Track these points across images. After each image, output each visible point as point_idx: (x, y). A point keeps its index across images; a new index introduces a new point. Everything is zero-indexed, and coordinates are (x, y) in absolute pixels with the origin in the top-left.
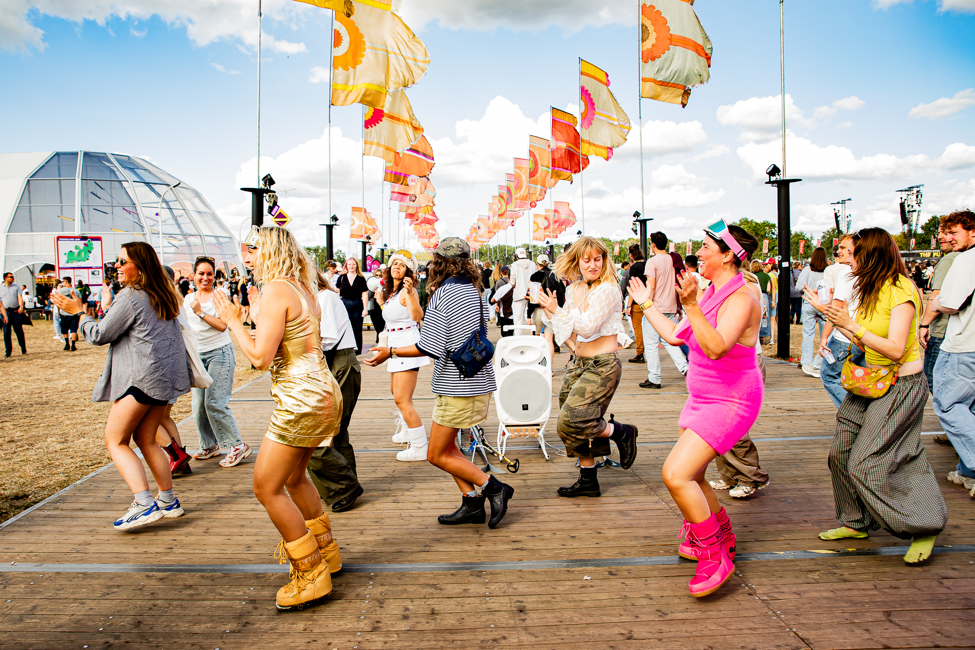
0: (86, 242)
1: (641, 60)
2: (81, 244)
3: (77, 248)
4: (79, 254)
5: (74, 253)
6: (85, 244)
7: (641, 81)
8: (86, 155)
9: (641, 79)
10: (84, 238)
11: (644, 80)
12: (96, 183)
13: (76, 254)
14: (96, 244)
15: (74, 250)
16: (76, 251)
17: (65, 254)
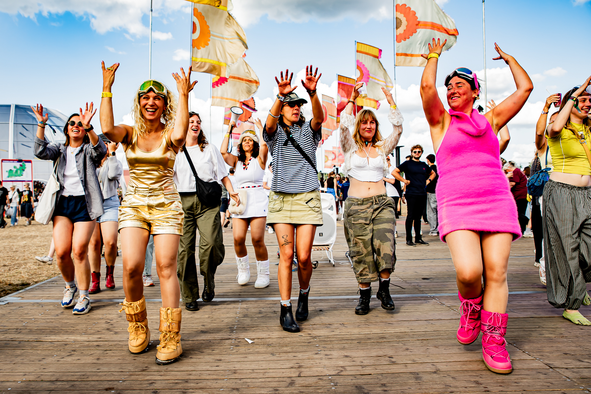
0: (21, 163)
1: (395, 42)
2: (18, 165)
3: (15, 167)
4: (16, 171)
5: (13, 171)
6: (21, 165)
7: (395, 55)
8: (17, 107)
9: (395, 54)
10: (20, 161)
11: (397, 55)
12: (23, 126)
13: (14, 171)
14: (28, 165)
15: (13, 169)
16: (14, 170)
17: (7, 171)
